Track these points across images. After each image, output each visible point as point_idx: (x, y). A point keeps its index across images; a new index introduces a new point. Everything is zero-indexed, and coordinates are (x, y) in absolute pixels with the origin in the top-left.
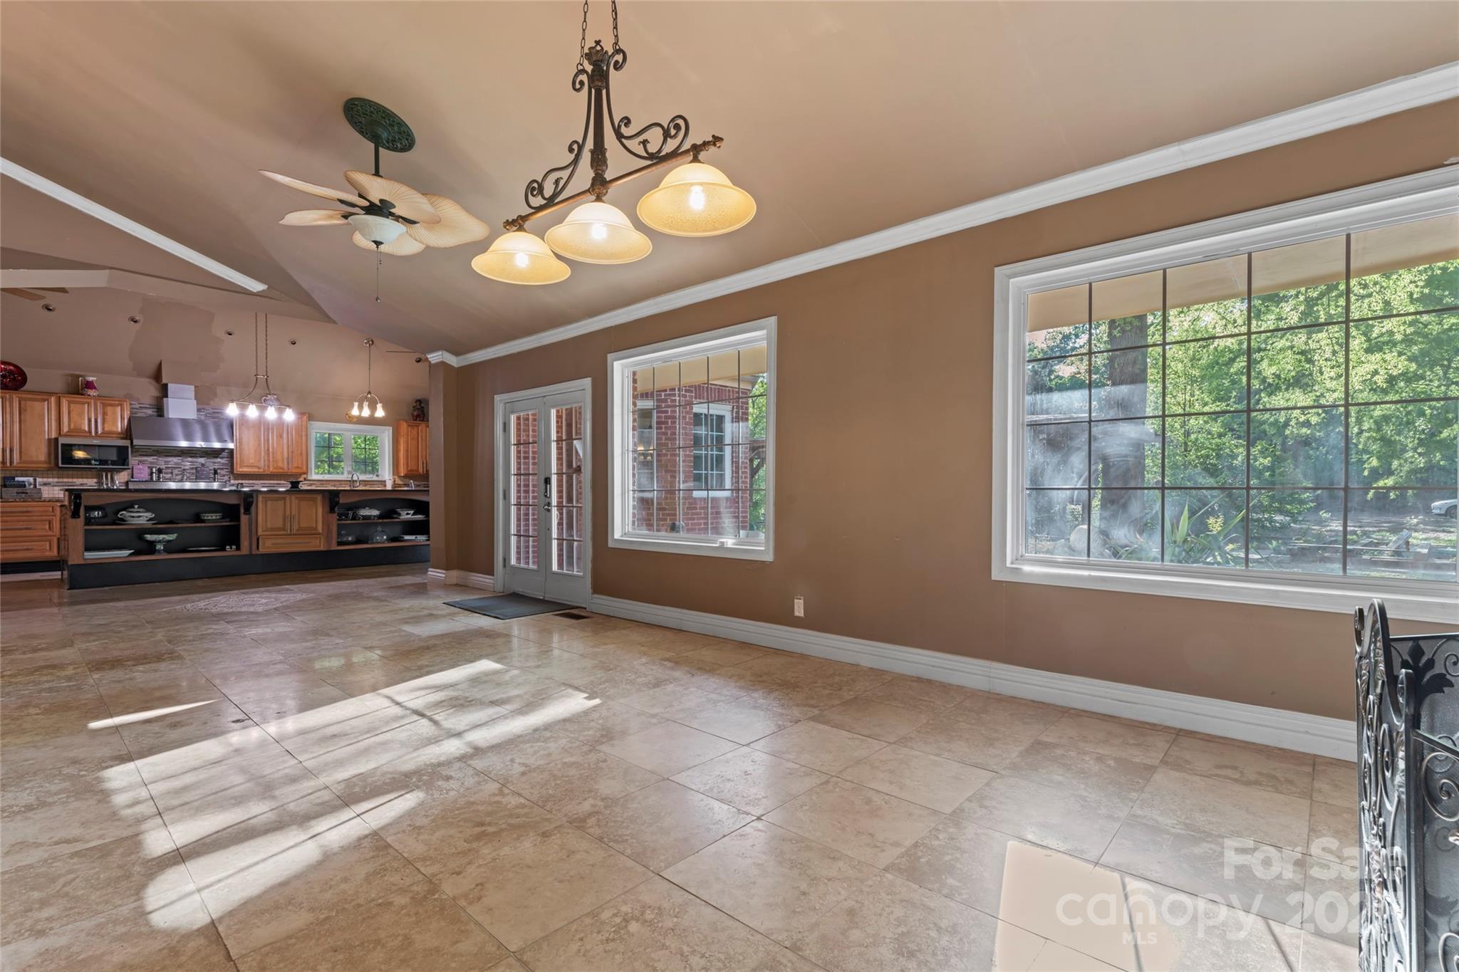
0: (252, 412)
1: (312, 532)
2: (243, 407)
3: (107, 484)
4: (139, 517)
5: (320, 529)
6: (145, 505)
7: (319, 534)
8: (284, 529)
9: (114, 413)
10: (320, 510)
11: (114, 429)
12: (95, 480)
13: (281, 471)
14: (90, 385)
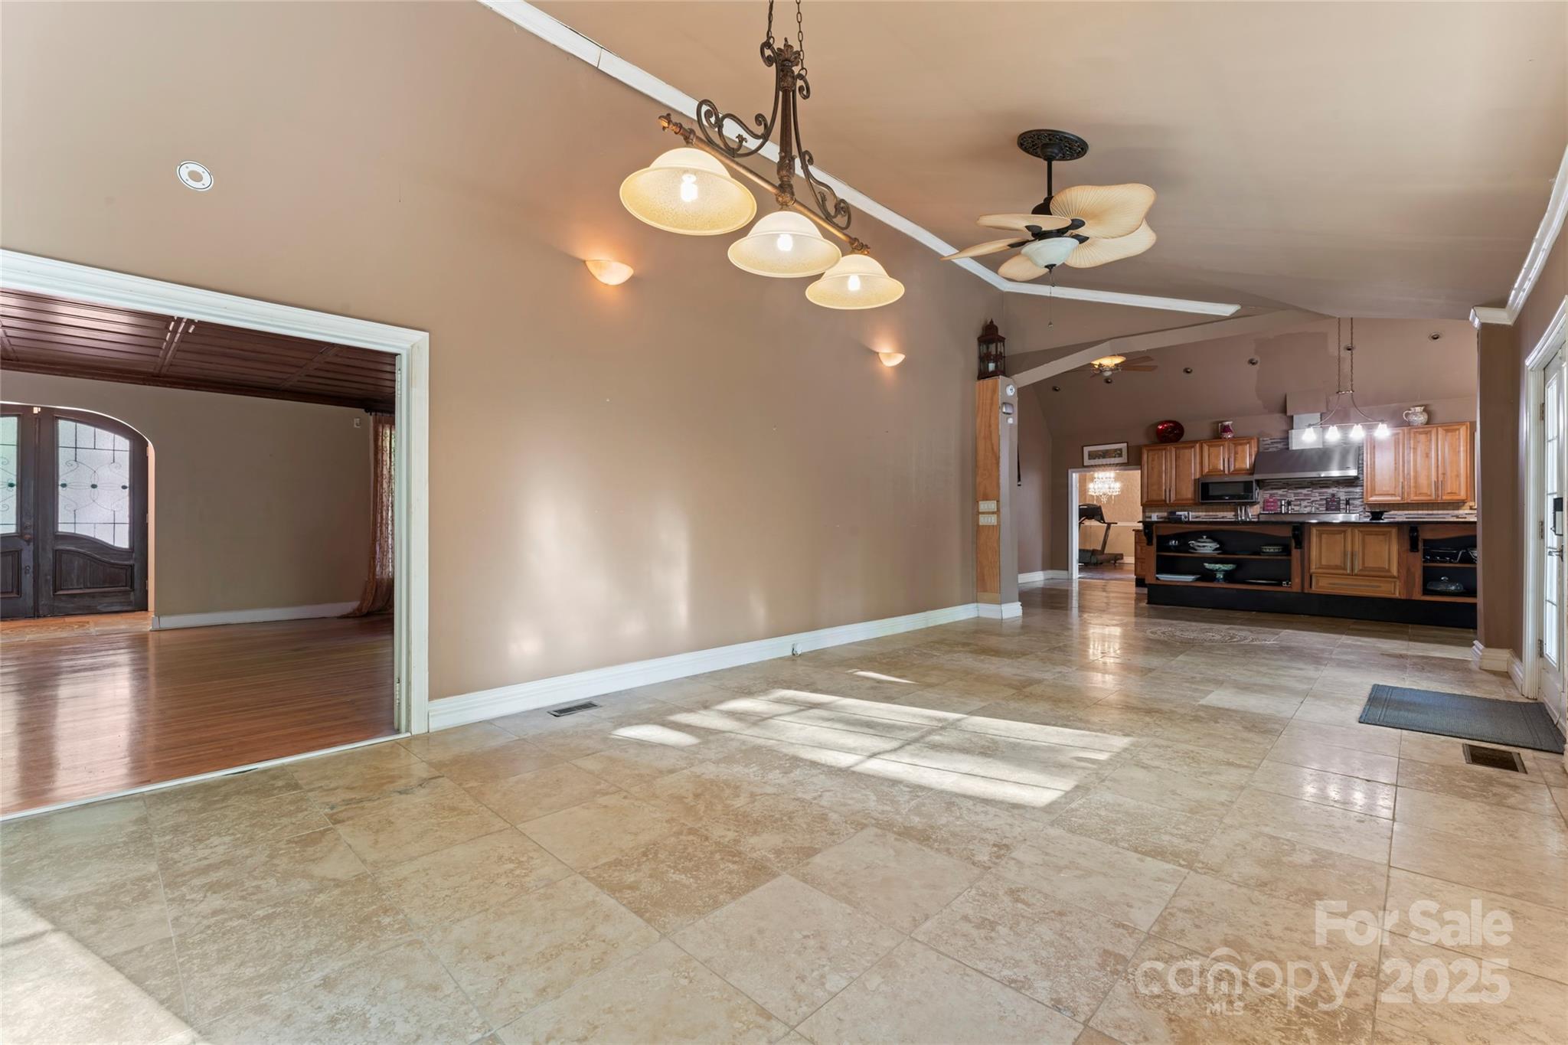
0: (1333, 435)
1: (1383, 575)
2: (1370, 428)
3: (1241, 517)
4: (1204, 546)
5: (1394, 571)
6: (1213, 536)
7: (1394, 577)
8: (1345, 569)
9: (1244, 451)
10: (1395, 548)
11: (1244, 466)
12: (1233, 513)
13: (1429, 498)
14: (1226, 429)
